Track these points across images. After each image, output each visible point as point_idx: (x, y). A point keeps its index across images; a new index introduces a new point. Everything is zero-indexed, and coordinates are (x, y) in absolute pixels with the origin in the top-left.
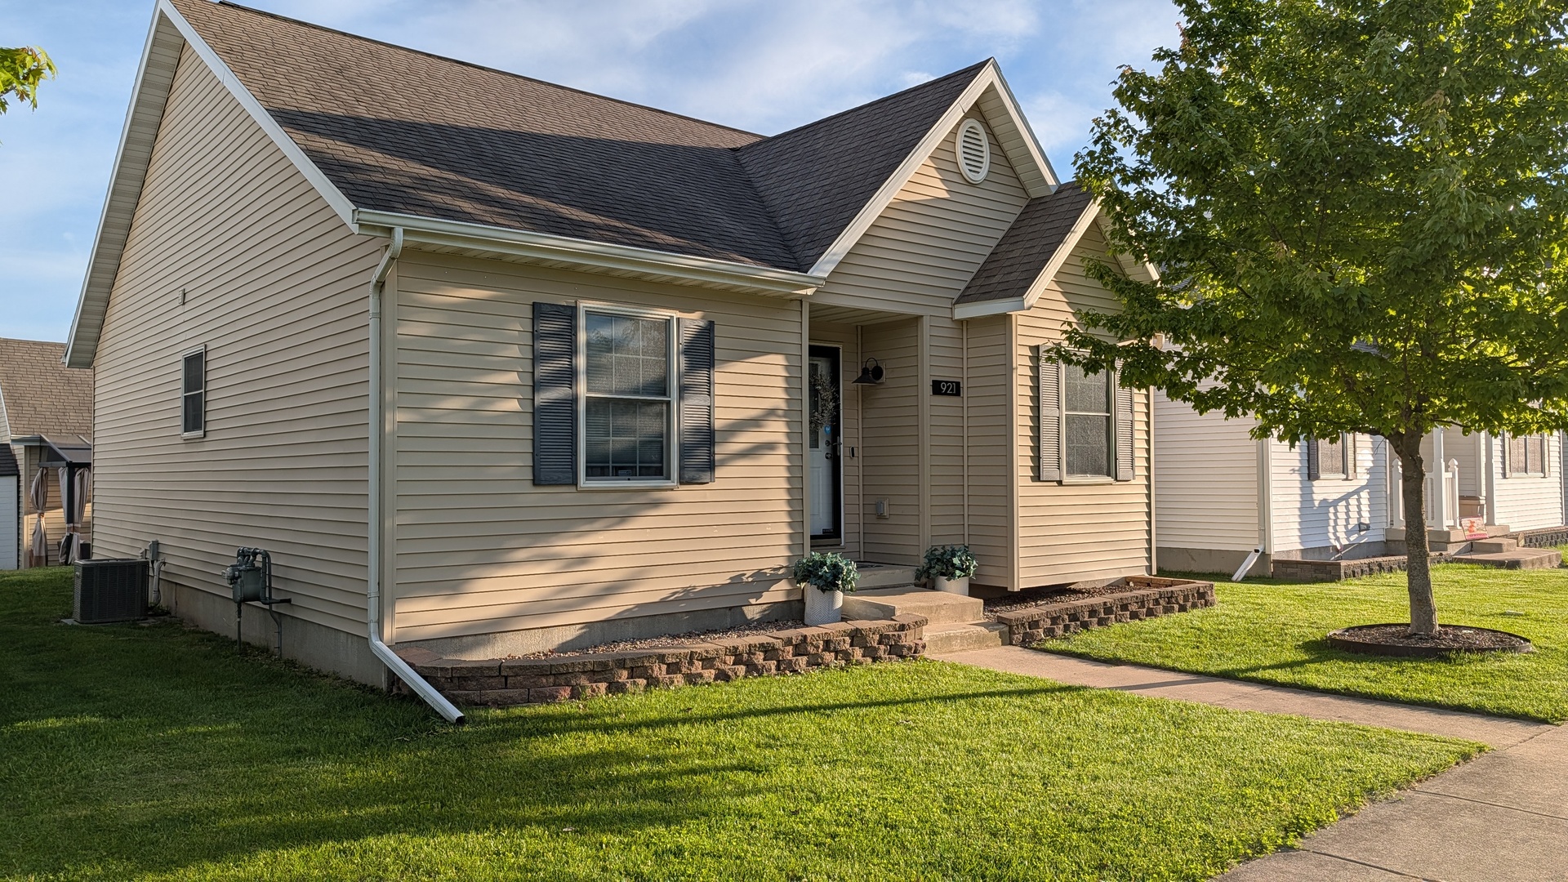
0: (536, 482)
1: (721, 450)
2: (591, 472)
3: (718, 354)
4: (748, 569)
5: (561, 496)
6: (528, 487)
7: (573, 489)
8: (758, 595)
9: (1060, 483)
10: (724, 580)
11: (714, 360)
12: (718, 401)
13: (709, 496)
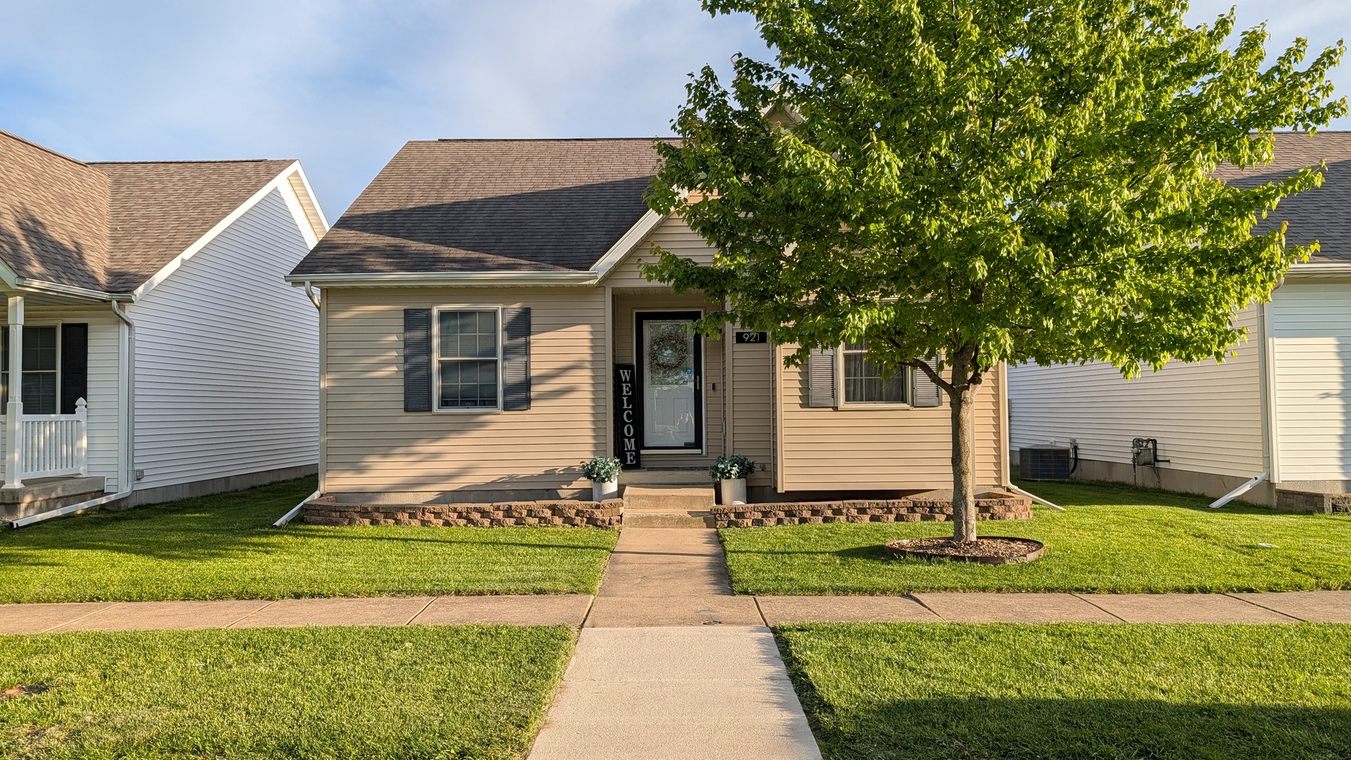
0: (406, 410)
1: (536, 389)
2: (445, 403)
3: (533, 328)
4: (561, 466)
5: (422, 417)
6: (402, 413)
7: (429, 414)
8: (570, 483)
9: (836, 409)
10: (541, 471)
11: (530, 332)
12: (533, 358)
13: (528, 418)
